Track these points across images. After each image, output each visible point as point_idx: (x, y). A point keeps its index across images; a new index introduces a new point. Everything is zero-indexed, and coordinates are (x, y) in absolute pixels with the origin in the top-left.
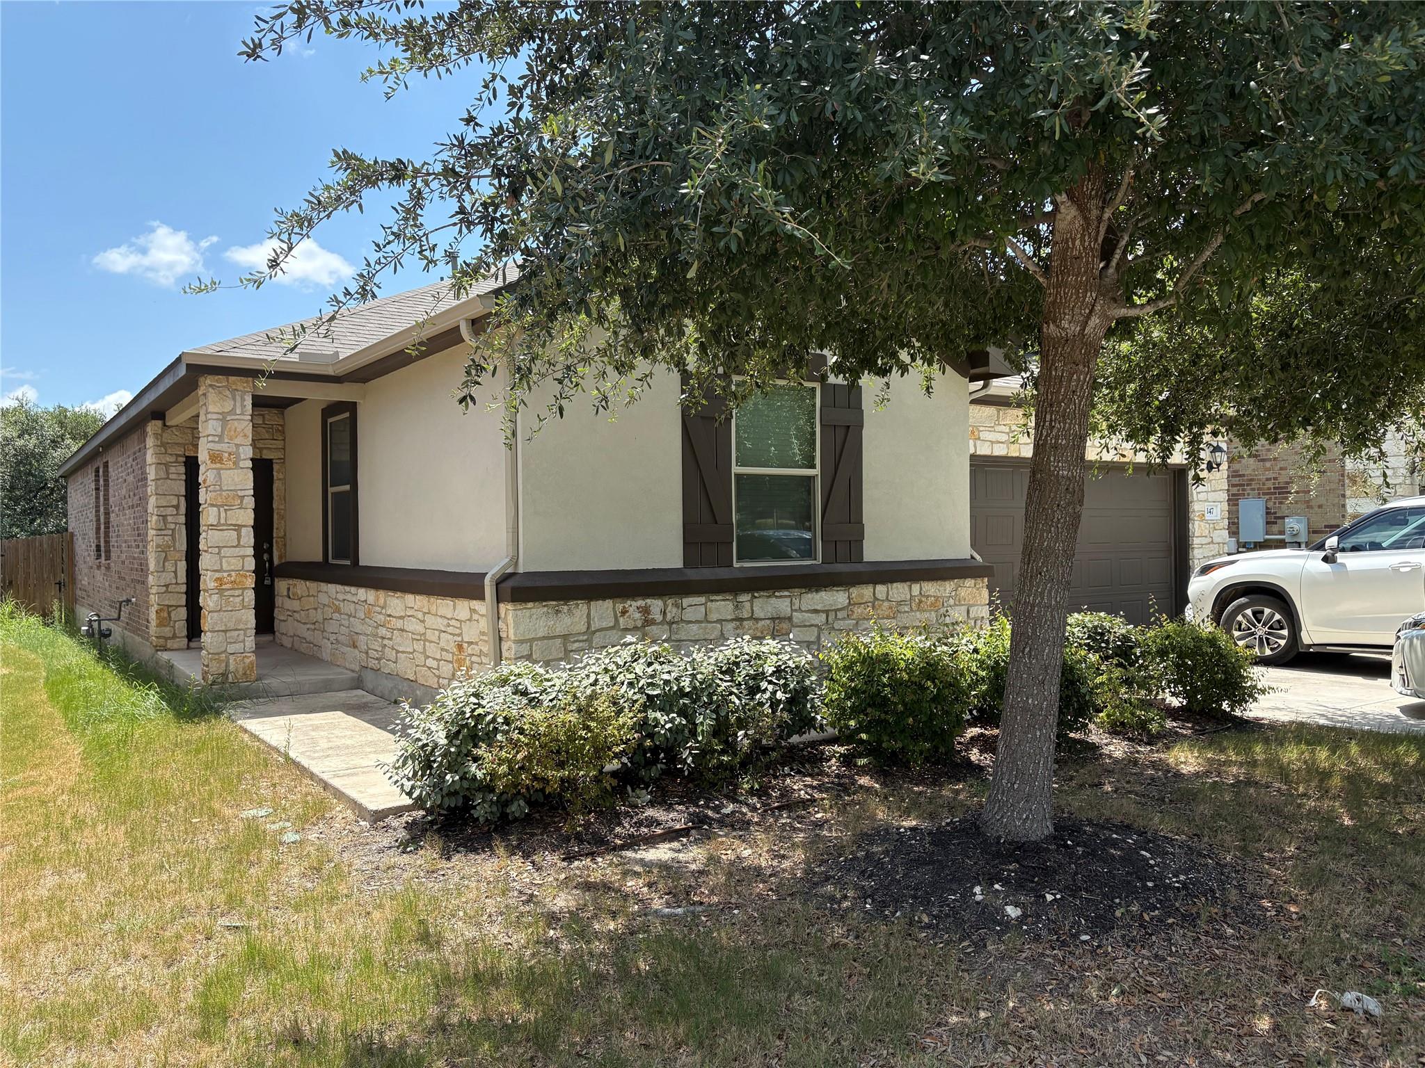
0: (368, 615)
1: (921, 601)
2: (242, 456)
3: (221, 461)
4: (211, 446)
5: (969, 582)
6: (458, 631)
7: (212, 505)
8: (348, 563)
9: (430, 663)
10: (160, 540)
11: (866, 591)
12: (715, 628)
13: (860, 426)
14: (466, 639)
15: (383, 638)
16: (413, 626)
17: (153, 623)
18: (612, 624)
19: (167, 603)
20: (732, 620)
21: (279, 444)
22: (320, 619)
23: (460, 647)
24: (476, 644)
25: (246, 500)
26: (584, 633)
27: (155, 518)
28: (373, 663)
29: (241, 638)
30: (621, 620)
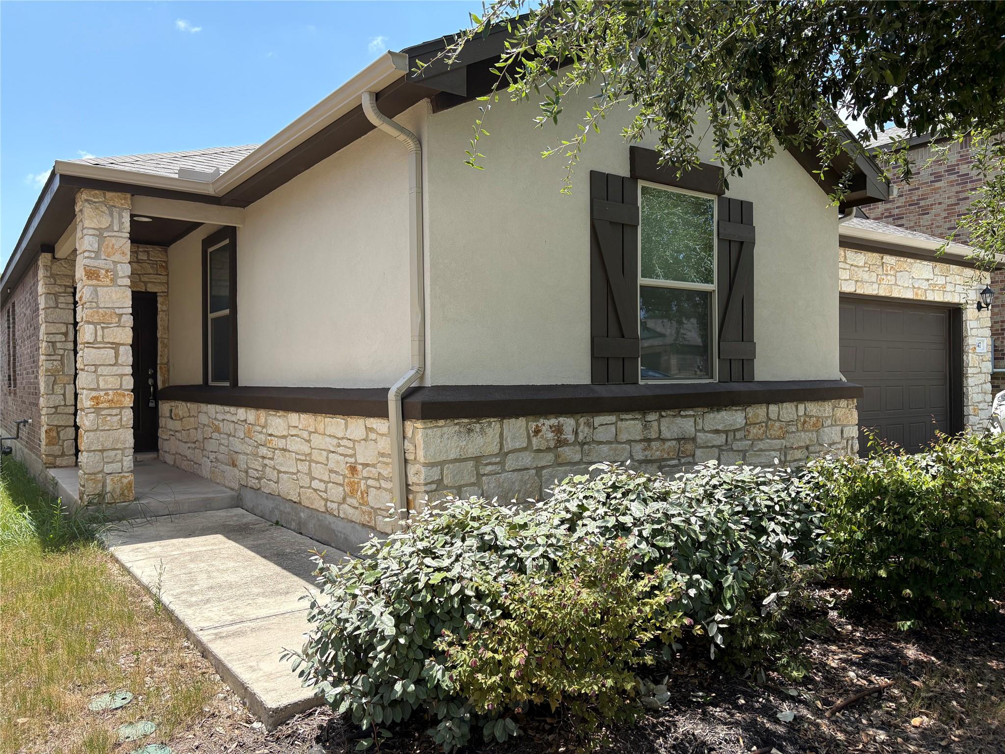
0: (248, 434)
1: (805, 422)
2: (120, 274)
3: (97, 278)
4: (87, 262)
5: (843, 403)
6: (350, 452)
7: (89, 323)
8: (227, 384)
9: (316, 484)
10: (49, 365)
11: (759, 412)
12: (624, 449)
13: (753, 243)
14: (360, 461)
15: (263, 457)
16: (295, 445)
17: (43, 443)
18: (525, 445)
19: (55, 423)
20: (641, 441)
21: (163, 279)
22: (200, 438)
23: (353, 469)
24: (374, 466)
25: (124, 318)
26: (496, 455)
27: (44, 344)
28: (253, 482)
29: (119, 457)
30: (534, 440)
